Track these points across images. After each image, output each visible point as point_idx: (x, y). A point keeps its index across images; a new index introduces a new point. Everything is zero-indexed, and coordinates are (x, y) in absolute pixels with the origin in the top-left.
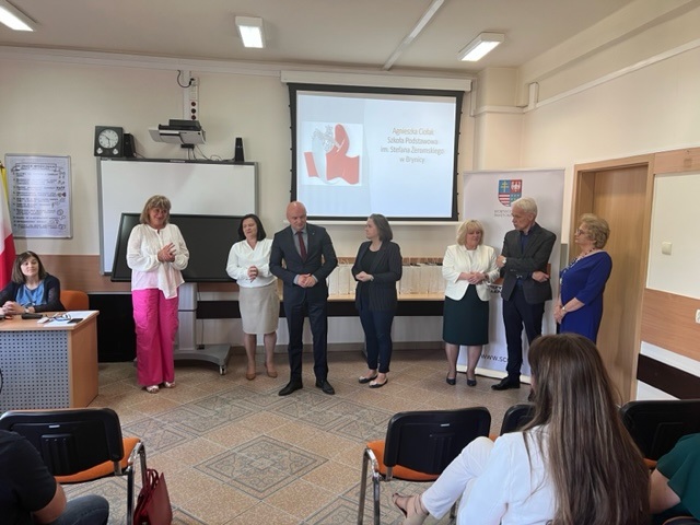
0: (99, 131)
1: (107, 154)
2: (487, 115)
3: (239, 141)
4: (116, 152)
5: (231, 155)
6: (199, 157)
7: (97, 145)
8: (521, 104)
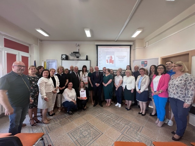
0: (62, 55)
1: (63, 59)
2: (137, 49)
3: (87, 56)
4: (65, 59)
5: (85, 59)
6: (80, 59)
7: (62, 58)
8: (144, 46)
